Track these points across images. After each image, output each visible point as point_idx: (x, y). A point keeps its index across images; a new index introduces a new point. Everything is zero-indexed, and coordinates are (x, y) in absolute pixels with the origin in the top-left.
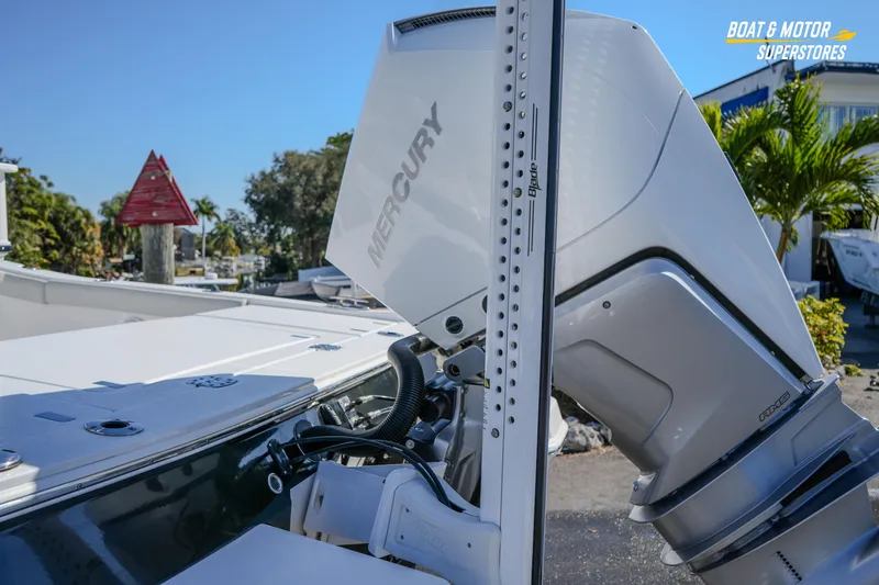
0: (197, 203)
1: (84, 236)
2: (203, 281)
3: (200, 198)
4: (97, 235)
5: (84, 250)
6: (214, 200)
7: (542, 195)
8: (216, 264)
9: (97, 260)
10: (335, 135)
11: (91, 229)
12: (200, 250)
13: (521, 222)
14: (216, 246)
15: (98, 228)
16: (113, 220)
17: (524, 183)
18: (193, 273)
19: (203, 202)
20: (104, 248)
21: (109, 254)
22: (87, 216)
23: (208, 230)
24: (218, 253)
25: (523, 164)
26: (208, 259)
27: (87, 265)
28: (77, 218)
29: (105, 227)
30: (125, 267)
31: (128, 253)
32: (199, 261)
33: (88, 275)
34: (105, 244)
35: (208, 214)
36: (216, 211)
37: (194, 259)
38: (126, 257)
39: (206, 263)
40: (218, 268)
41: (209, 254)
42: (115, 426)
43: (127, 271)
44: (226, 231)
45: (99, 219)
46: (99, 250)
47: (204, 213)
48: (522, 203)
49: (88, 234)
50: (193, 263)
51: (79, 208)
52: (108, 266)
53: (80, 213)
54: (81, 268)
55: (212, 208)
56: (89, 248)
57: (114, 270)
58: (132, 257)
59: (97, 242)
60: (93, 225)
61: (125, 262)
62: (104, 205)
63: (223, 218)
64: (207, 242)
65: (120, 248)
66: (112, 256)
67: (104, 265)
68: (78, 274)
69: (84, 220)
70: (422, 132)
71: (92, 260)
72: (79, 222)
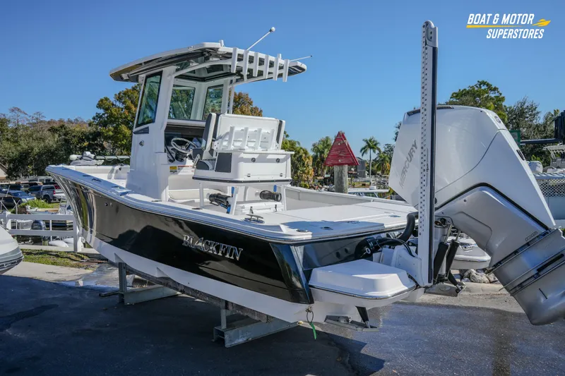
0: (366, 141)
1: (304, 164)
2: (367, 190)
3: (368, 139)
4: (311, 163)
5: (304, 172)
6: (377, 139)
7: (429, 171)
8: (378, 180)
9: (311, 178)
10: (457, 91)
11: (308, 160)
12: (368, 171)
13: (425, 178)
14: (378, 168)
15: (311, 159)
16: (319, 154)
17: (425, 168)
18: (364, 185)
19: (370, 141)
20: (314, 171)
21: (317, 174)
22: (306, 153)
23: (373, 158)
24: (380, 172)
25: (425, 163)
26: (373, 176)
27: (305, 181)
28: (300, 154)
29: (315, 158)
30: (324, 182)
31: (327, 174)
32: (367, 178)
33: (305, 187)
34: (314, 168)
35: (373, 148)
36: (378, 146)
37: (364, 177)
38: (326, 176)
39: (372, 179)
40: (379, 182)
41: (374, 173)
42: (327, 228)
43: (326, 185)
44: (384, 158)
45: (311, 154)
46: (312, 172)
47: (371, 148)
48: (425, 173)
49: (306, 163)
50: (364, 179)
51: (301, 148)
52: (316, 181)
53: (302, 151)
54: (302, 183)
55: (376, 145)
56: (306, 171)
57: (319, 184)
58: (329, 176)
59: (310, 167)
60: (308, 158)
61: (325, 179)
62: (314, 145)
63: (383, 150)
64: (373, 166)
65: (323, 171)
66: (318, 176)
67: (314, 181)
68: (301, 186)
69: (304, 155)
70: (412, 149)
71: (308, 178)
72: (301, 156)
